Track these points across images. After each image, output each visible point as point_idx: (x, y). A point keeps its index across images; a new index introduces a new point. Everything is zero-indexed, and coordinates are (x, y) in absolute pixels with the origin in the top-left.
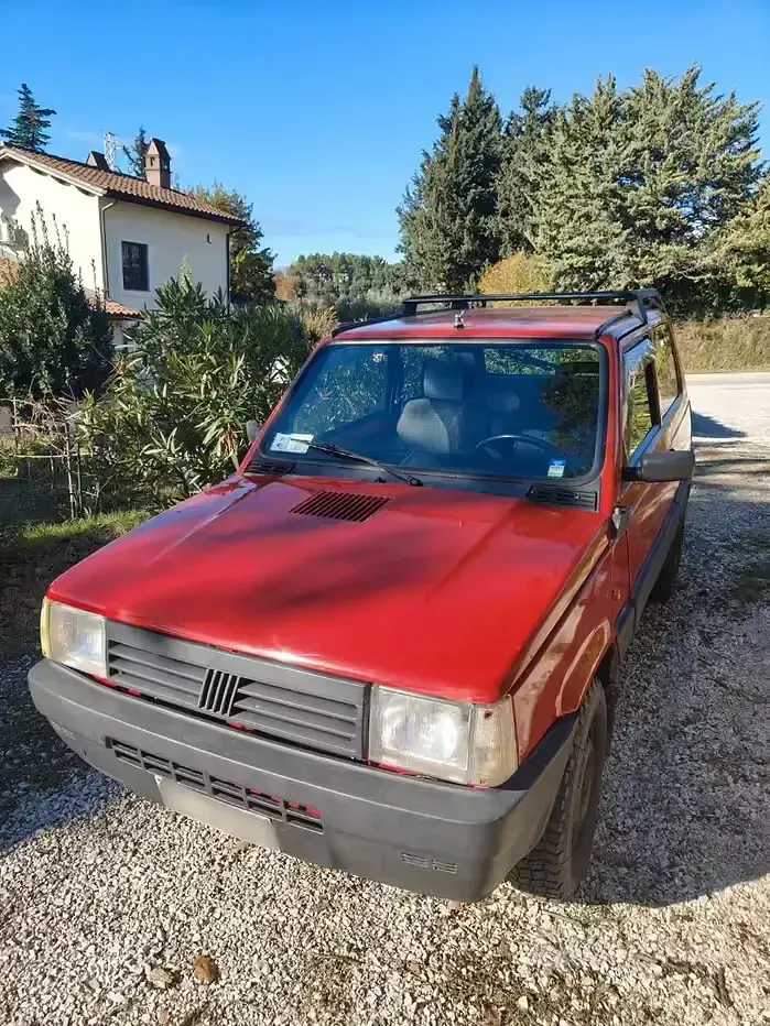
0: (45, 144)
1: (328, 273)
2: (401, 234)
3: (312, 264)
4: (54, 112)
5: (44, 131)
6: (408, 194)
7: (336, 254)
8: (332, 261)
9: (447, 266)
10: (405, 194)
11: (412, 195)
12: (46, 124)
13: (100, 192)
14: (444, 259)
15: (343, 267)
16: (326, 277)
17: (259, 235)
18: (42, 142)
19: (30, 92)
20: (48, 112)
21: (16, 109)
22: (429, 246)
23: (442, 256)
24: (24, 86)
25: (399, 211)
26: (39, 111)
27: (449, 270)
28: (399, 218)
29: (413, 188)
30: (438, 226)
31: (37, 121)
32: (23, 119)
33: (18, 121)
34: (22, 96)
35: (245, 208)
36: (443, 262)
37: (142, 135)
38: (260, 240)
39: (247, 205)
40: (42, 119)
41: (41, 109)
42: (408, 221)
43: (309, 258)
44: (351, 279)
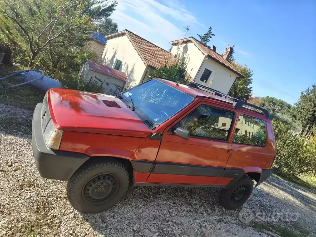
0: (208, 42)
1: (274, 104)
2: (299, 100)
3: (271, 100)
4: (214, 35)
5: (210, 39)
6: (308, 89)
7: (280, 100)
8: (278, 101)
9: (310, 116)
10: (307, 89)
11: (309, 90)
12: (211, 37)
13: (206, 54)
14: (310, 113)
15: (281, 104)
16: (273, 105)
17: (251, 83)
18: (208, 41)
19: (211, 29)
20: (213, 35)
21: (206, 32)
22: (307, 107)
23: (310, 112)
24: (211, 27)
25: (302, 93)
26: (211, 34)
27: (310, 118)
28: (301, 95)
29: (311, 88)
30: (313, 103)
31: (209, 36)
32: (206, 35)
33: (205, 35)
34: (209, 29)
35: (251, 74)
36: (309, 114)
37: (233, 47)
38: (250, 84)
39: (252, 74)
40: (211, 36)
41: (212, 33)
42: (303, 97)
43: (270, 98)
44: (281, 109)
